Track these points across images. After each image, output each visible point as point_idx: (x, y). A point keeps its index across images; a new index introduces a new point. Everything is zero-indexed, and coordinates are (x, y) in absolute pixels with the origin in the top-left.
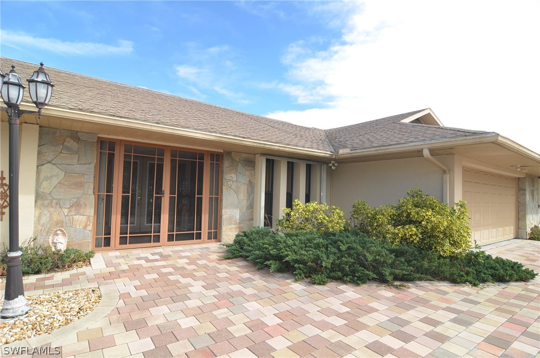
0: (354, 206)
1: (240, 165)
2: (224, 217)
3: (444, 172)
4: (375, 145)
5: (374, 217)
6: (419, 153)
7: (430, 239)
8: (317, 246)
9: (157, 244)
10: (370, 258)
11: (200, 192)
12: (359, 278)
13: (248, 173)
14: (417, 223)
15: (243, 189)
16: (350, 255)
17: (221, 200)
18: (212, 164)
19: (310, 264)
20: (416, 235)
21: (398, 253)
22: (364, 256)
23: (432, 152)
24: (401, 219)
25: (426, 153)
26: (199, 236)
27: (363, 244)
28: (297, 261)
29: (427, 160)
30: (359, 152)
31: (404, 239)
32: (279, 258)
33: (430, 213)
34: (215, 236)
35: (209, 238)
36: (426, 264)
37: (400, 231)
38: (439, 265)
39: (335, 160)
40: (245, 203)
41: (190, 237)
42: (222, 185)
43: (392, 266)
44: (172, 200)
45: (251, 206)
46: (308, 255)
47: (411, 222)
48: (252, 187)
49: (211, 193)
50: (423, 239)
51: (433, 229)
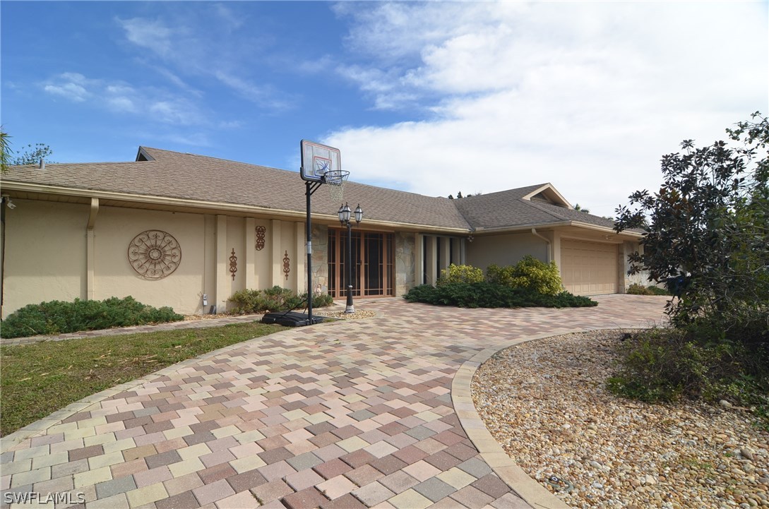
0: (488, 268)
1: (405, 241)
2: (397, 279)
3: (548, 243)
4: (502, 224)
5: (502, 273)
6: (530, 230)
7: (535, 283)
8: (469, 290)
9: (359, 297)
10: (500, 293)
11: (381, 262)
12: (494, 304)
13: (410, 247)
14: (527, 275)
15: (408, 258)
16: (488, 293)
17: (395, 267)
18: (388, 241)
19: (466, 299)
20: (526, 282)
21: (516, 292)
22: (497, 293)
23: (537, 230)
24: (518, 273)
25: (534, 231)
26: (382, 293)
27: (496, 288)
28: (459, 297)
29: (534, 235)
30: (490, 230)
31: (520, 285)
32: (448, 297)
33: (534, 269)
34: (392, 292)
35: (388, 294)
36: (531, 297)
37: (517, 280)
38: (539, 298)
39: (472, 235)
40: (409, 269)
41: (376, 293)
42: (395, 256)
43: (512, 298)
44: (366, 266)
45: (413, 271)
46: (465, 294)
47: (524, 275)
48: (413, 256)
49: (388, 263)
50: (531, 285)
51: (536, 278)
